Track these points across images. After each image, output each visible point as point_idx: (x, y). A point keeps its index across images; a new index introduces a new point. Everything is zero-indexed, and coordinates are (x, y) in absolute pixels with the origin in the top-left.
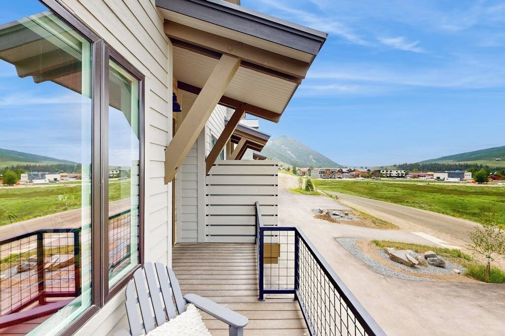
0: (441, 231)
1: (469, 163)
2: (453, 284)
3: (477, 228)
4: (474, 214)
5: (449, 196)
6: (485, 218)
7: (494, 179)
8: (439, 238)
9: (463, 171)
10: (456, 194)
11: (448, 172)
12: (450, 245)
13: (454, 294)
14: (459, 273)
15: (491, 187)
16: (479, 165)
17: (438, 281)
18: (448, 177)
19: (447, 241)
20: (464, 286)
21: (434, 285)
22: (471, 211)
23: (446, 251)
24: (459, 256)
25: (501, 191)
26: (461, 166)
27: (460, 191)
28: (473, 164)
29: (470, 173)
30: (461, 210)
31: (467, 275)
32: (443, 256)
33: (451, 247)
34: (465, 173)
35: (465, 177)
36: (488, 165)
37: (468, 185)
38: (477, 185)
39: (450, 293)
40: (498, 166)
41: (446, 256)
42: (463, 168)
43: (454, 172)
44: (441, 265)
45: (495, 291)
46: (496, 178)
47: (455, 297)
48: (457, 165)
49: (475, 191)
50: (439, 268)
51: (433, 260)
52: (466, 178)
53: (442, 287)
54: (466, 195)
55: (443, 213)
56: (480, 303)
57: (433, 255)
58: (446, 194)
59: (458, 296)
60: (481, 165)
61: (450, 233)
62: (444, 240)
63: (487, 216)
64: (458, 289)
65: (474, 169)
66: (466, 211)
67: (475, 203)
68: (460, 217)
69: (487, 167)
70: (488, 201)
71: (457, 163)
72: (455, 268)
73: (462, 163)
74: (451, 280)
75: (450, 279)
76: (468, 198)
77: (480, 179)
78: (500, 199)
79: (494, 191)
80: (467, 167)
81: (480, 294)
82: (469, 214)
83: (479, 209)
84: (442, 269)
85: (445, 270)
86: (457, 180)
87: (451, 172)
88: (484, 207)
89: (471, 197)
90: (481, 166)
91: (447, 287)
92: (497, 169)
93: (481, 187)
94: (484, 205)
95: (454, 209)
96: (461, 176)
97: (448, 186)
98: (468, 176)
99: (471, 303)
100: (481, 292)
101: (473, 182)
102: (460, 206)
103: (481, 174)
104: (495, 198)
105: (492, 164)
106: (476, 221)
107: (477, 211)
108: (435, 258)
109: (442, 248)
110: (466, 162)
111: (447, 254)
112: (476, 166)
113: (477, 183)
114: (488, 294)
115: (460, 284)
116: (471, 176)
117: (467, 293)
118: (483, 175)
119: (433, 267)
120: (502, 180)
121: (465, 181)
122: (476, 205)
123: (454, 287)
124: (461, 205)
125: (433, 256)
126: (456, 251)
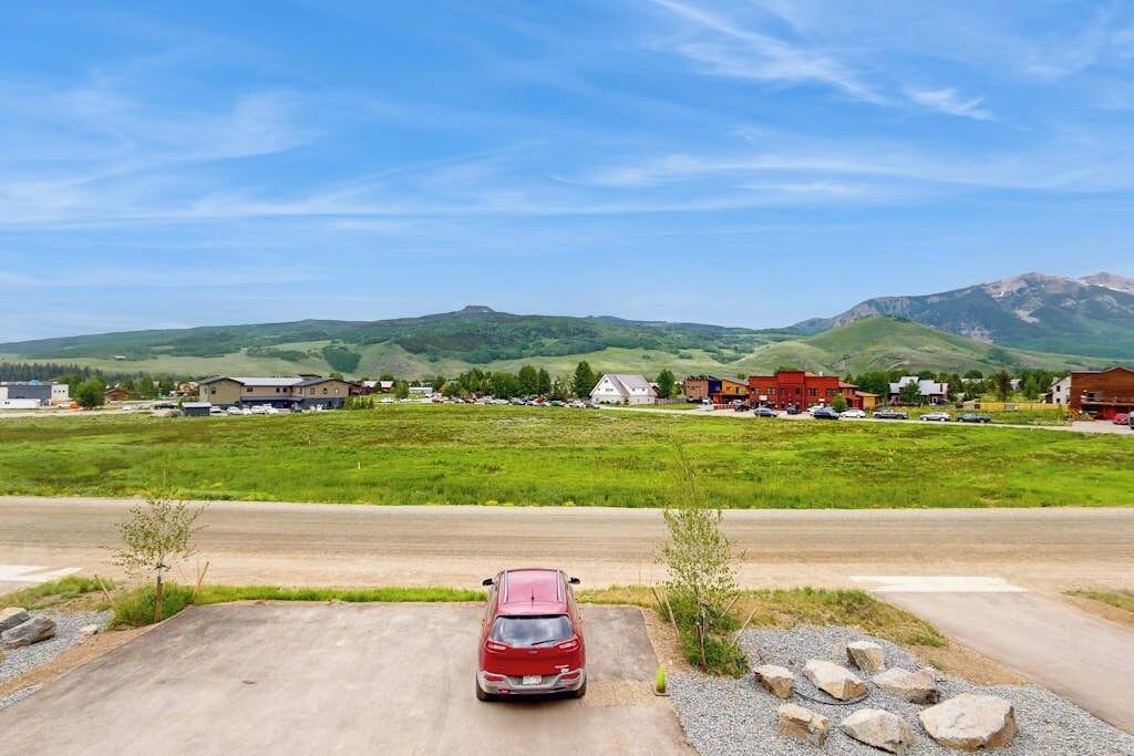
0: (18, 542)
1: (60, 363)
2: (93, 668)
3: (137, 512)
4: (88, 480)
5: (17, 446)
6: (112, 484)
7: (115, 398)
8: (16, 563)
9: (48, 383)
10: (36, 439)
11: (10, 383)
12: (50, 570)
13: (103, 689)
14: (96, 632)
15: (112, 415)
16: (82, 368)
17: (51, 683)
18: (9, 397)
19: (41, 564)
20: (118, 656)
21: (41, 700)
22: (80, 474)
23: (47, 590)
24: (84, 590)
25: (130, 423)
26: (39, 369)
27: (45, 430)
28: (69, 365)
29: (66, 387)
30: (54, 477)
31: (116, 626)
32: (41, 608)
33: (56, 576)
34: (54, 388)
35: (53, 394)
36: (100, 368)
37: (61, 413)
38: (81, 412)
39: (92, 694)
40: (119, 370)
41: (52, 604)
42: (45, 374)
43: (24, 383)
44: (45, 635)
45: (177, 631)
46: (117, 395)
47: (105, 695)
48: (29, 368)
49: (78, 426)
50: (39, 647)
51: (23, 629)
52: (55, 397)
53: (68, 690)
54: (62, 437)
55: (10, 493)
56: (157, 677)
57: (16, 616)
58: (8, 441)
59: (114, 689)
60: (86, 369)
61: (46, 541)
62: (31, 563)
63: (114, 478)
64: (107, 674)
65: (73, 378)
66: (68, 476)
67: (85, 453)
68: (55, 493)
69: (98, 373)
70: (110, 446)
71: (31, 363)
72: (83, 625)
73: (43, 362)
74: (84, 660)
75: (80, 657)
76: (67, 446)
77: (89, 400)
78: (133, 439)
79: (118, 422)
80: (55, 373)
81: (156, 655)
82: (77, 481)
83: (96, 465)
84: (48, 645)
85: (57, 642)
86: (32, 403)
87: (17, 383)
88: (104, 459)
89: (74, 441)
90: (87, 372)
91: (80, 683)
92: (119, 378)
93: (91, 416)
94: (101, 455)
95: (37, 475)
96: (43, 394)
97: (11, 420)
98: (60, 393)
99: (142, 687)
100: (155, 651)
101: (72, 407)
102: (49, 468)
103: (90, 388)
104: (121, 438)
105: (109, 367)
106: (96, 494)
107: (92, 471)
108: (25, 624)
109: (35, 586)
110: (52, 362)
111: (51, 599)
112: (76, 370)
113: (81, 408)
114: (168, 646)
115: (109, 658)
116: (67, 392)
117: (130, 669)
118: (95, 390)
119: (23, 650)
120: (129, 399)
121: (52, 404)
122: (89, 458)
123: (95, 675)
124: (52, 465)
125: (18, 620)
126: (72, 580)
